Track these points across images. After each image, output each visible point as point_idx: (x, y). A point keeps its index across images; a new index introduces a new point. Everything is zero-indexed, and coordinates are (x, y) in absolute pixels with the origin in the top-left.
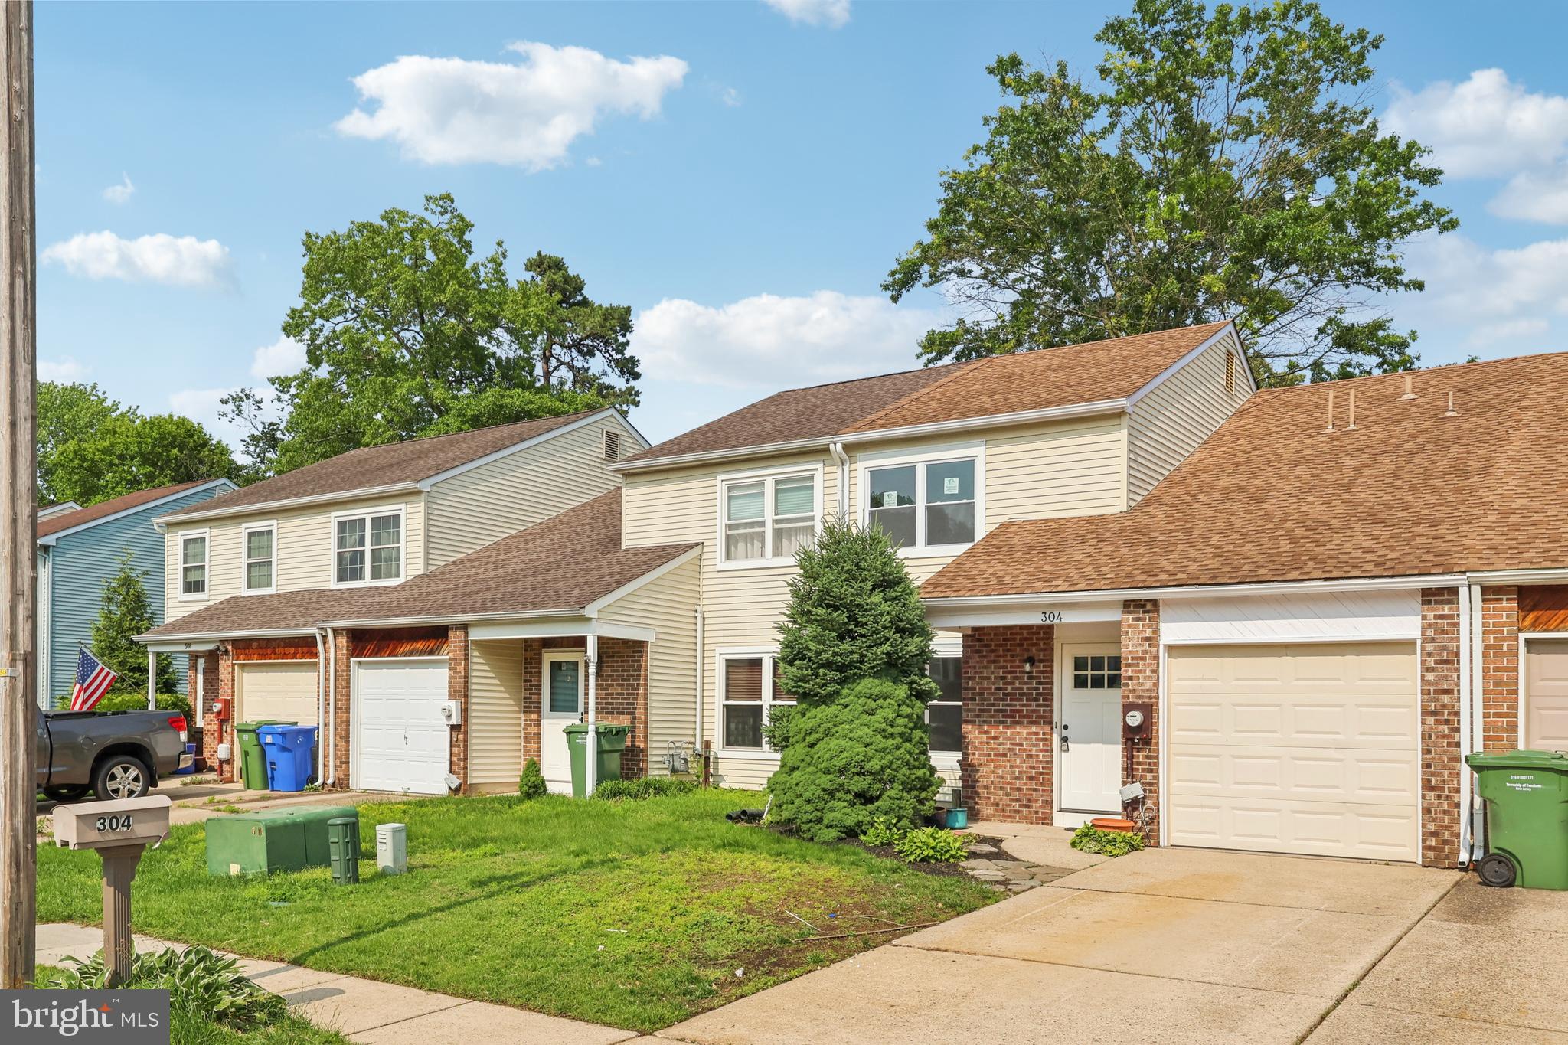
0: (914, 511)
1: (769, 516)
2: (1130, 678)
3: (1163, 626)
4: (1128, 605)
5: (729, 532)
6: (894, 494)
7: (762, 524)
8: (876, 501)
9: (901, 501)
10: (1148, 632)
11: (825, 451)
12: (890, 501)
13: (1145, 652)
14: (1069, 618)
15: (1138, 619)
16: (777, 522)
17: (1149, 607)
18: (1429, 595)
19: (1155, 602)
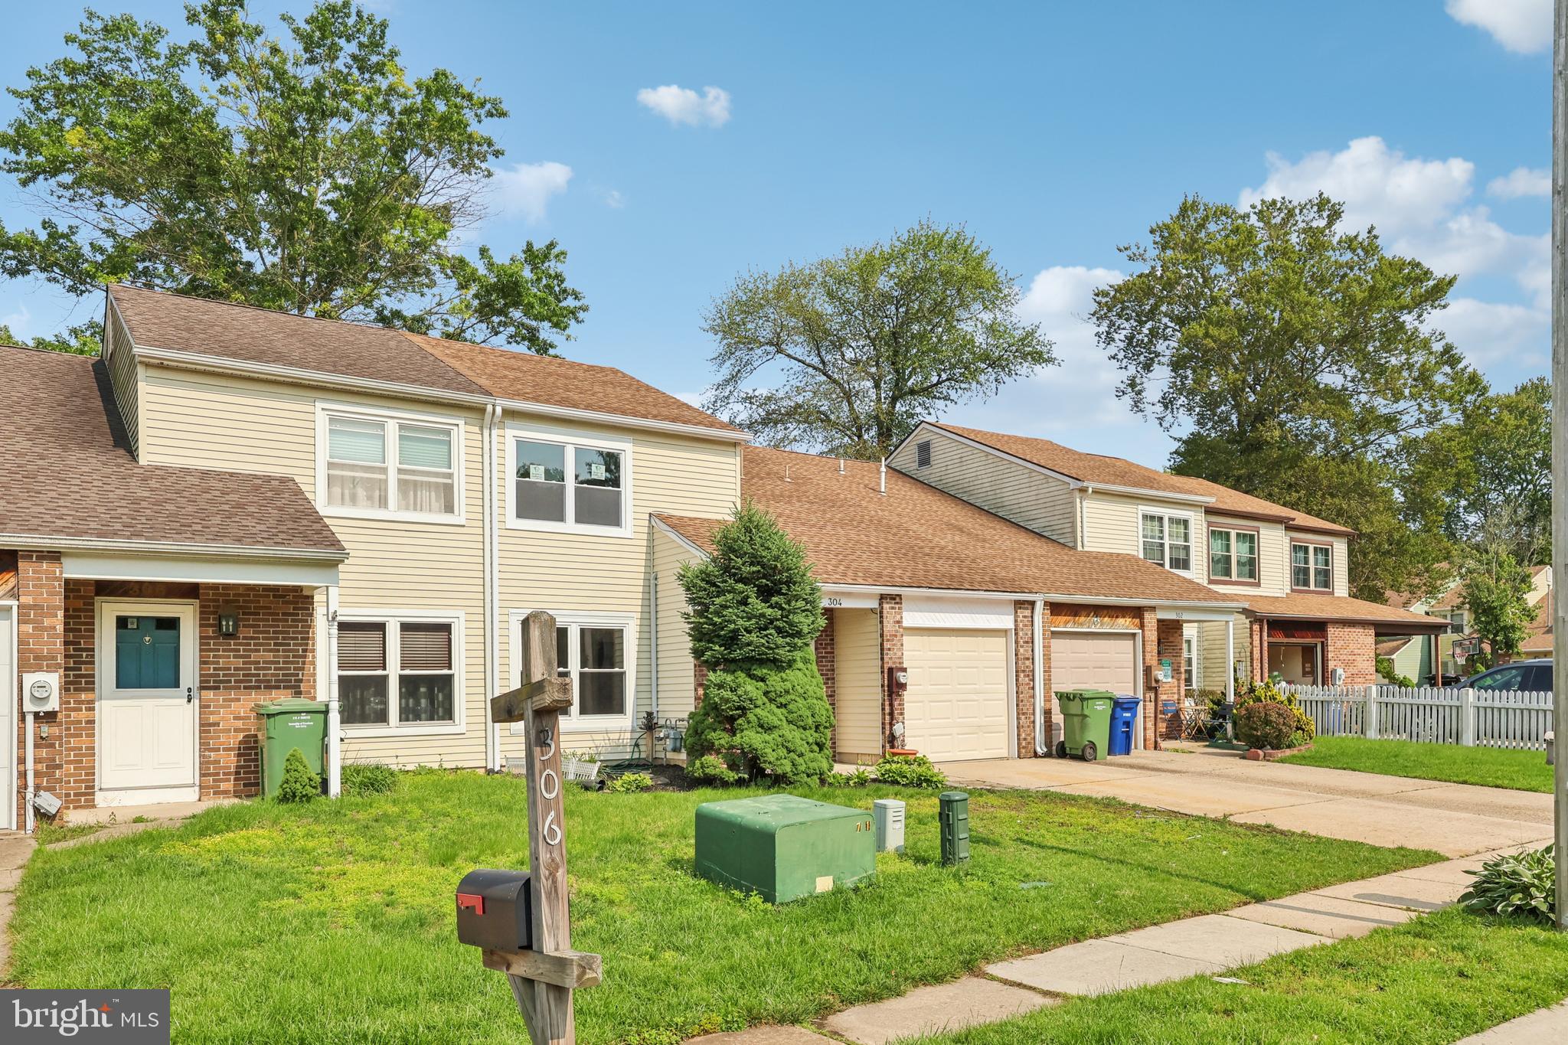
0: (563, 487)
1: (393, 463)
2: (889, 649)
3: (905, 614)
4: (883, 598)
5: (332, 472)
6: (542, 469)
7: (384, 470)
8: (524, 473)
9: (548, 475)
10: (898, 618)
11: (481, 410)
12: (537, 475)
13: (897, 631)
14: (846, 604)
15: (893, 608)
16: (400, 471)
17: (898, 600)
18: (1019, 604)
19: (900, 596)
